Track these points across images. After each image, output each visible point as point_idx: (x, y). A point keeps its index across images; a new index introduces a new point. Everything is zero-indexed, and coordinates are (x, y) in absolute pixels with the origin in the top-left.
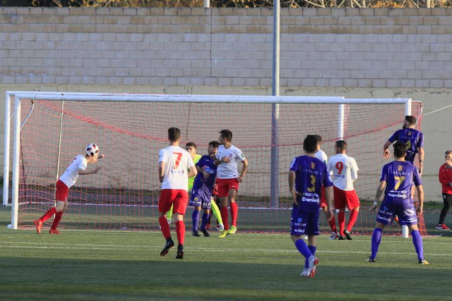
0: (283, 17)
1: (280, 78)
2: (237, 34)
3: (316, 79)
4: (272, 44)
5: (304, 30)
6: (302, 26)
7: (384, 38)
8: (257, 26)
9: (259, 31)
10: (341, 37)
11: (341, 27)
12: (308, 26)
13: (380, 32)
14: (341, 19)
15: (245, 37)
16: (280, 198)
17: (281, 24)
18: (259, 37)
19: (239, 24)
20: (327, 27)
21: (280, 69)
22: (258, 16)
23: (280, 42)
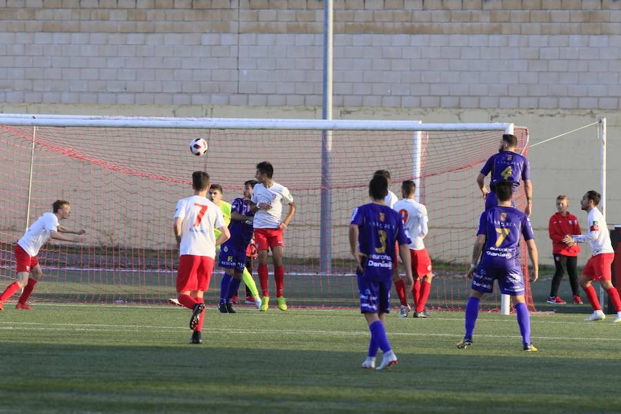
0: (337, 11)
1: (333, 94)
2: (274, 35)
3: (383, 96)
4: (322, 49)
5: (366, 29)
6: (363, 23)
7: (475, 40)
8: (301, 24)
9: (305, 30)
10: (417, 39)
11: (417, 25)
12: (372, 24)
13: (471, 32)
14: (417, 14)
15: (284, 39)
16: (333, 261)
17: (334, 21)
18: (304, 39)
19: (277, 21)
20: (398, 25)
21: (333, 82)
22: (303, 9)
23: (334, 46)
